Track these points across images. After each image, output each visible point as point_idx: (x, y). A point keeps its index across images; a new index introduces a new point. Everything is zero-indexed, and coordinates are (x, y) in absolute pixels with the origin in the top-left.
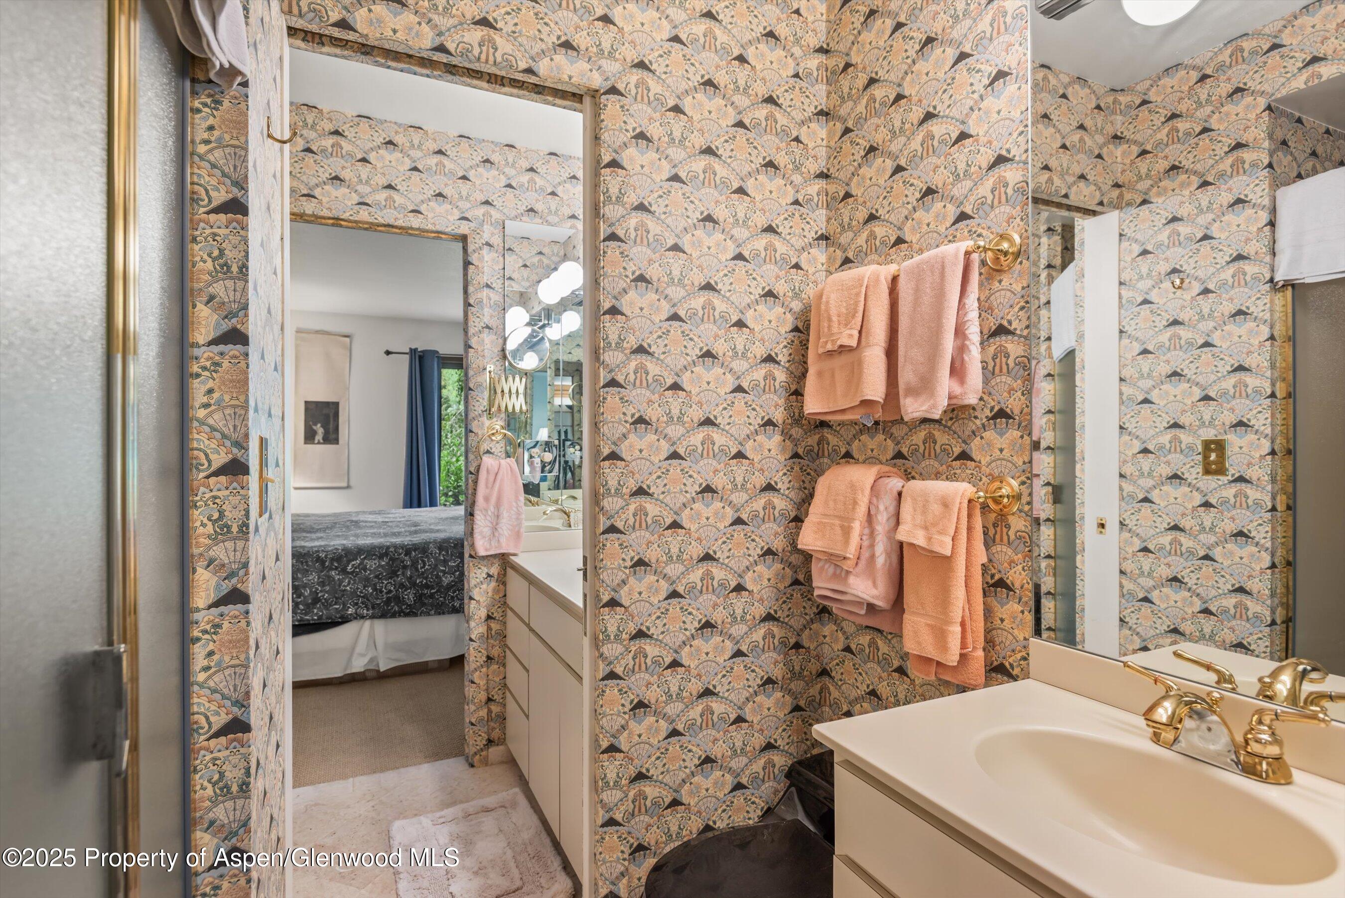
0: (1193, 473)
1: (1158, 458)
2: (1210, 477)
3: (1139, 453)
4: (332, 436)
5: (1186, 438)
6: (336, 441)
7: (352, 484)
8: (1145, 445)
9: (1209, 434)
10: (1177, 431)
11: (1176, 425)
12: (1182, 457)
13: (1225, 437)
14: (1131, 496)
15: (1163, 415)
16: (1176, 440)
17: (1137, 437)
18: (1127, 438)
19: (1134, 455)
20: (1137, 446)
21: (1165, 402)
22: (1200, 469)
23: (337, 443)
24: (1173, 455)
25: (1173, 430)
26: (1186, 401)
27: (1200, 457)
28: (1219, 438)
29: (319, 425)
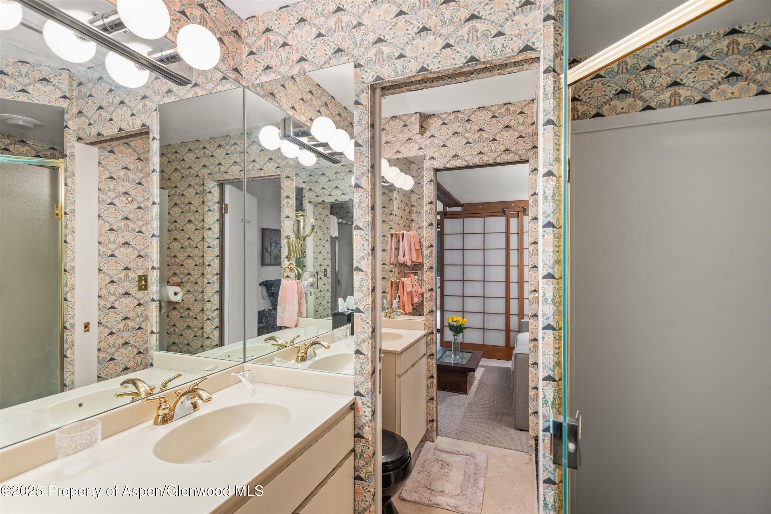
0: (134, 290)
1: (118, 285)
2: (141, 292)
3: (109, 283)
5: (131, 274)
8: (112, 279)
9: (141, 272)
10: (127, 271)
11: (127, 268)
12: (129, 284)
13: (147, 274)
14: (104, 307)
15: (121, 263)
16: (127, 275)
17: (108, 275)
18: (103, 275)
19: (106, 285)
20: (108, 279)
21: (122, 257)
22: (137, 288)
24: (126, 283)
25: (125, 271)
26: (131, 257)
27: (137, 283)
28: (145, 274)
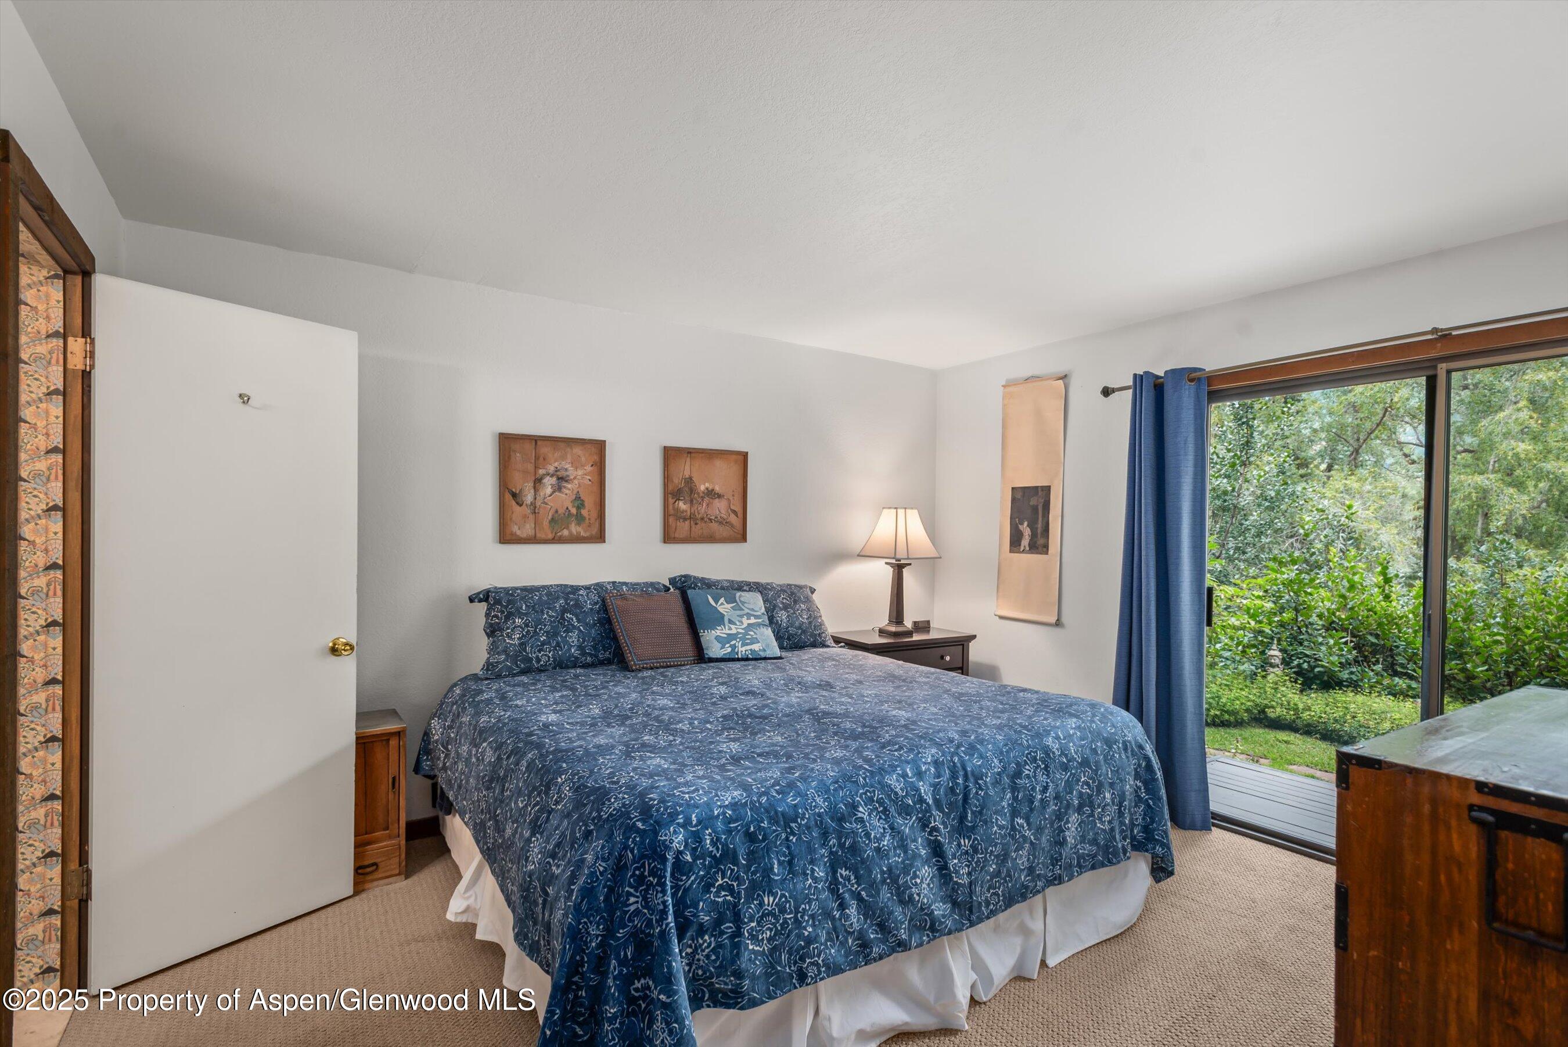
4: (1041, 541)
6: (1044, 549)
7: (1064, 619)
23: (1047, 553)
29: (1026, 524)
